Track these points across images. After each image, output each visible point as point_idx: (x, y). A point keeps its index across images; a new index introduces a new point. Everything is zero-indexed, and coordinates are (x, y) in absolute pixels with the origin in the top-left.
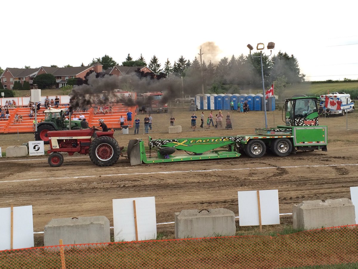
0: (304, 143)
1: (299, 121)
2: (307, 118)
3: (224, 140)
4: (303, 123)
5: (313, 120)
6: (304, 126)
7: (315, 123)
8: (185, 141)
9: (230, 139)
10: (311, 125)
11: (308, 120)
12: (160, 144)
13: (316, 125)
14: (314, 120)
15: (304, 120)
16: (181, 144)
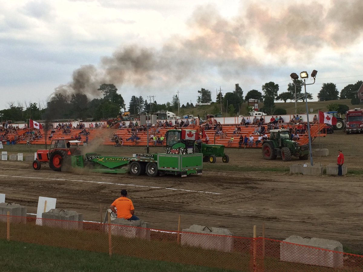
0: (164, 167)
1: (168, 149)
2: (173, 147)
3: (125, 160)
4: (170, 152)
5: (177, 150)
6: (171, 154)
7: (179, 152)
8: (103, 158)
9: (128, 159)
10: (175, 154)
11: (173, 149)
12: (90, 159)
13: (179, 154)
14: (178, 149)
15: (171, 149)
16: (101, 160)
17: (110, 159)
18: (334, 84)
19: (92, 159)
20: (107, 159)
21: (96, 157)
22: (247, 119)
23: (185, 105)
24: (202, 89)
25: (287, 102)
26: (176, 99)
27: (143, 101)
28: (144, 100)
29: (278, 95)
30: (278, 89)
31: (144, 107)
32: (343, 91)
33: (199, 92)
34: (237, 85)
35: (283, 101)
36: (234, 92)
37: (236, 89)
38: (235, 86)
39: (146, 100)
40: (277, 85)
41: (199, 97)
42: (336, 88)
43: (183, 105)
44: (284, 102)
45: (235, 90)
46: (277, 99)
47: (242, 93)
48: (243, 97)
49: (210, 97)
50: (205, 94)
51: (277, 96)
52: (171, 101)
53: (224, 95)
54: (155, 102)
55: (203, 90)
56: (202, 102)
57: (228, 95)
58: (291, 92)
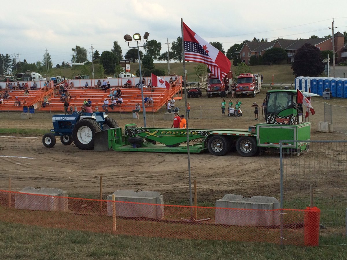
0: (268, 143)
1: (271, 118)
2: (280, 115)
3: (193, 133)
4: (275, 121)
5: (286, 118)
6: (276, 124)
7: (289, 121)
8: (156, 132)
10: (283, 124)
11: (280, 118)
12: (134, 132)
13: (290, 124)
14: (288, 118)
15: (275, 117)
17: (168, 132)
18: (221, 43)
19: (136, 133)
20: (162, 133)
21: (144, 130)
23: (60, 64)
24: (77, 46)
25: (170, 62)
26: (48, 57)
27: (10, 60)
28: (11, 59)
29: (161, 55)
30: (161, 48)
31: (12, 67)
32: (229, 50)
33: (73, 50)
34: (115, 43)
35: (166, 62)
36: (112, 50)
37: (115, 48)
38: (113, 44)
39: (14, 59)
40: (160, 44)
41: (74, 56)
42: (222, 47)
43: (58, 64)
44: (167, 62)
45: (113, 48)
46: (160, 59)
47: (120, 52)
48: (122, 56)
49: (86, 56)
50: (80, 53)
51: (160, 55)
54: (25, 60)
55: (78, 47)
56: (76, 62)
57: (106, 54)
58: (175, 52)
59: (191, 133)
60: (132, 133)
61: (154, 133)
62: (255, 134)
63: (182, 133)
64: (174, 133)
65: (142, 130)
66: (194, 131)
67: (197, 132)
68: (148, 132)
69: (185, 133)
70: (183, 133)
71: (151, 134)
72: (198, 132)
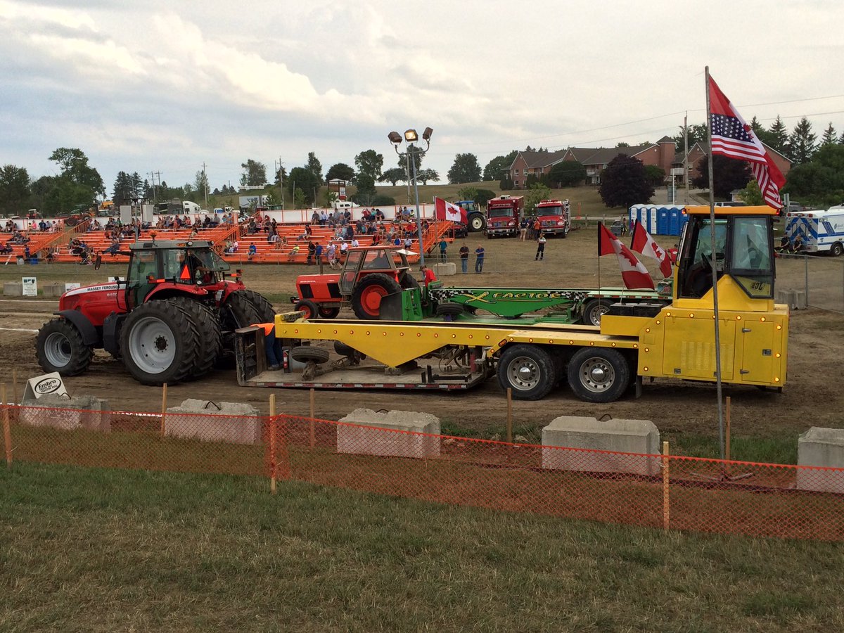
3: (552, 296)
8: (484, 294)
12: (444, 296)
16: (478, 298)
17: (506, 295)
18: (475, 156)
19: (449, 297)
20: (496, 295)
21: (462, 292)
22: (322, 213)
23: (220, 189)
24: (249, 160)
25: (397, 185)
26: (202, 178)
27: (141, 182)
28: (142, 180)
29: (383, 174)
30: (382, 162)
31: (143, 193)
32: (488, 167)
33: (243, 166)
34: (311, 155)
35: (390, 184)
36: (306, 166)
37: (310, 162)
38: (308, 156)
39: (146, 180)
40: (380, 156)
41: (244, 176)
42: (477, 162)
43: (216, 189)
44: (392, 185)
45: (307, 163)
46: (381, 180)
47: (320, 169)
48: (322, 175)
49: (264, 175)
50: (255, 171)
51: (380, 174)
52: (193, 183)
53: (288, 172)
54: (164, 183)
55: (250, 162)
56: (249, 185)
57: (297, 172)
58: (403, 169)
59: (549, 295)
60: (441, 296)
61: (481, 296)
62: (670, 295)
63: (532, 295)
64: (517, 296)
65: (460, 292)
66: (555, 292)
67: (559, 293)
68: (471, 294)
69: (538, 296)
70: (535, 296)
71: (476, 298)
72: (561, 293)
